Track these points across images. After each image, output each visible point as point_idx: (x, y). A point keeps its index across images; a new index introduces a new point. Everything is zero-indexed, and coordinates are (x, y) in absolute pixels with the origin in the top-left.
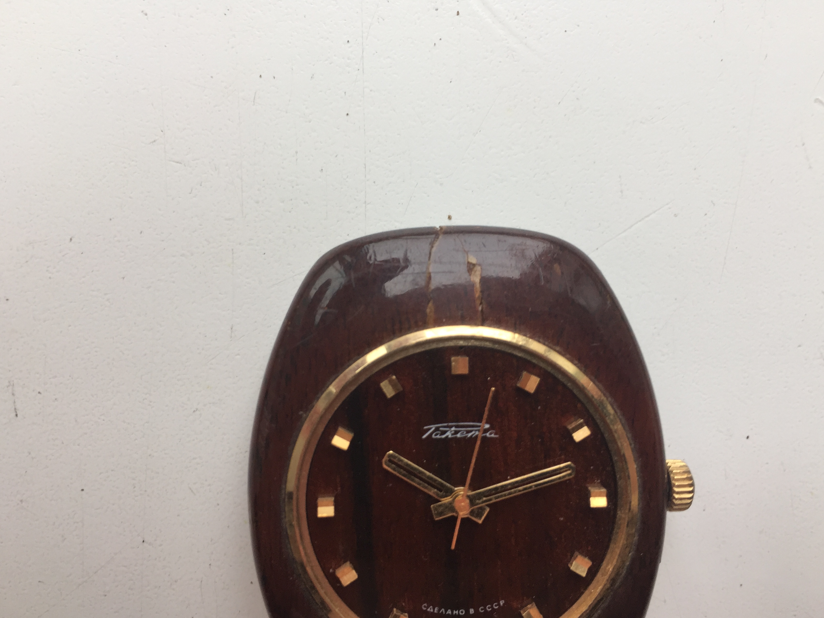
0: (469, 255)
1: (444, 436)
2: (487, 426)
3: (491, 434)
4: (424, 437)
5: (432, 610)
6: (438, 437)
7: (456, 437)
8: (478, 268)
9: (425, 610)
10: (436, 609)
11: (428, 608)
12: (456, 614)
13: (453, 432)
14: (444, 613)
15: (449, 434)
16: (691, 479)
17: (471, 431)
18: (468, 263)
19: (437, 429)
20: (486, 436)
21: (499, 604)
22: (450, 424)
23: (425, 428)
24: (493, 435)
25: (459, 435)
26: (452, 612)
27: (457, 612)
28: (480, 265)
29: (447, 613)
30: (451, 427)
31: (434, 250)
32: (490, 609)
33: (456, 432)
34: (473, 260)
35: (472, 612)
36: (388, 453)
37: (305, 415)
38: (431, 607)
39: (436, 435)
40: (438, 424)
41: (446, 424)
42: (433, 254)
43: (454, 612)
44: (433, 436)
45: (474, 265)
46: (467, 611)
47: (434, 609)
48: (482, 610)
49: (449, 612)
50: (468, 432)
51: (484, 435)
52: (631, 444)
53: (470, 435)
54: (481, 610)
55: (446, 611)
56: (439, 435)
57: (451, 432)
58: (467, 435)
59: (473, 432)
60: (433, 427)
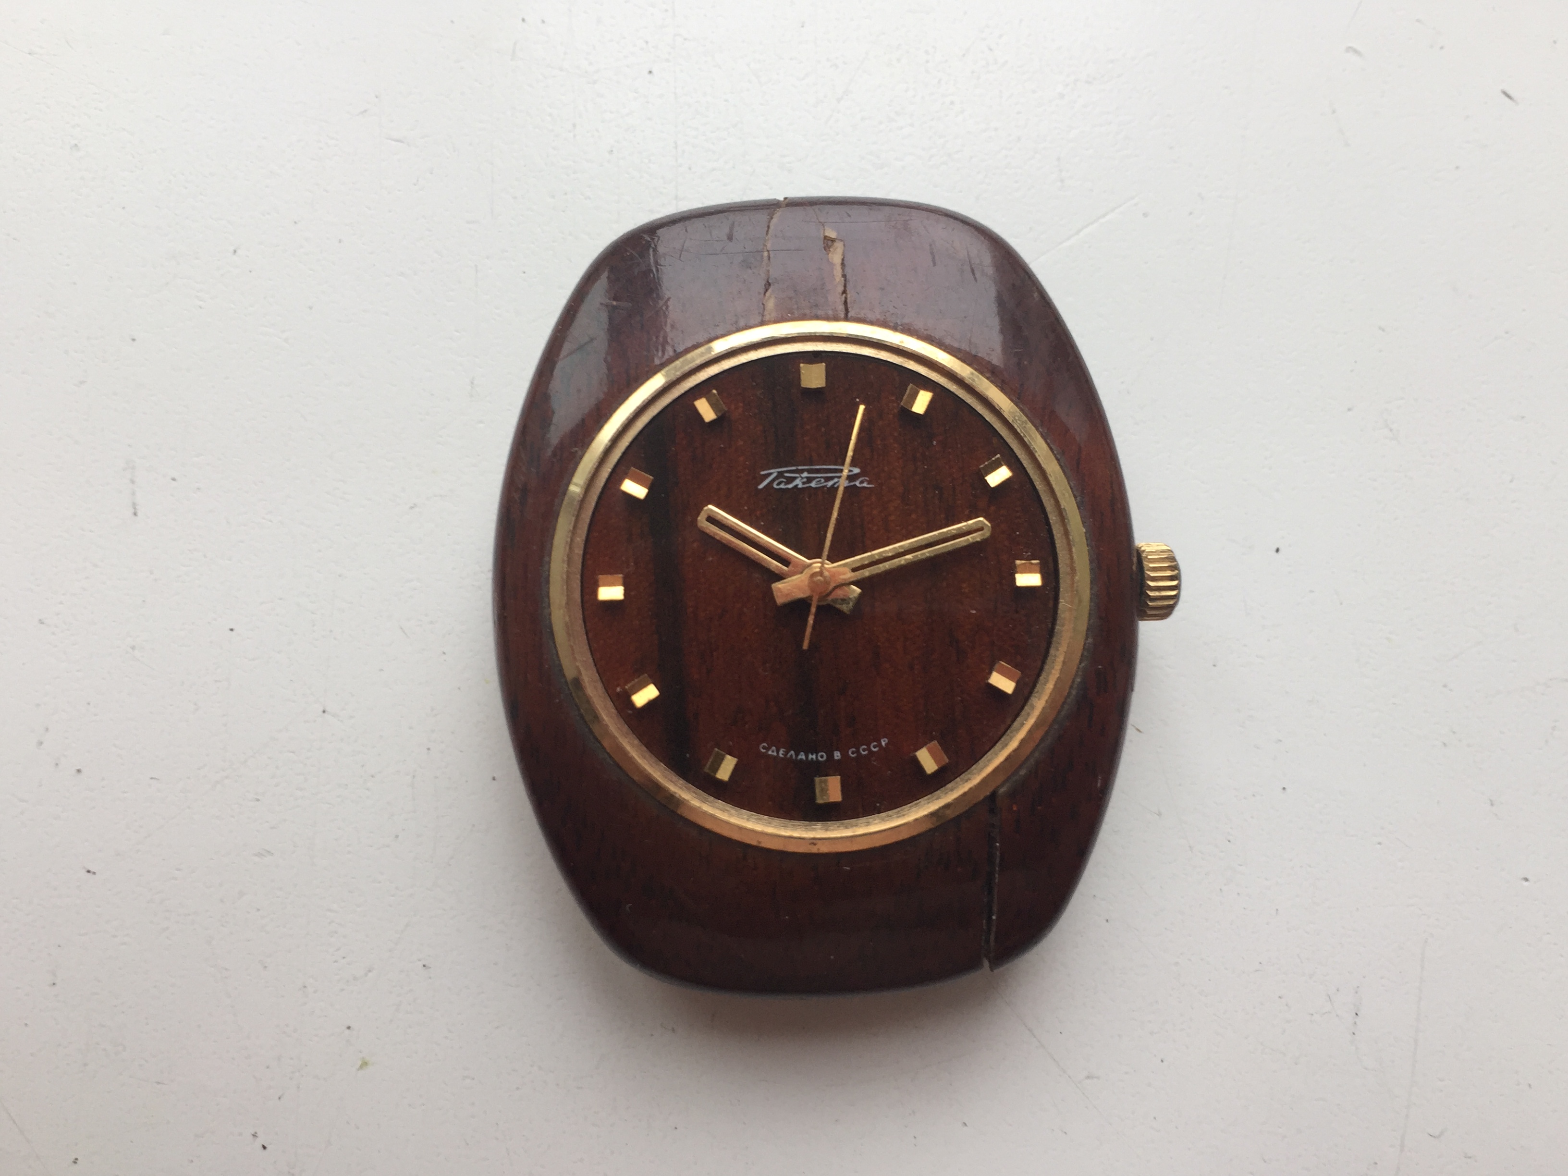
0: (826, 227)
1: (790, 486)
2: (856, 470)
3: (861, 482)
4: (761, 486)
5: (775, 754)
6: (782, 486)
7: (811, 487)
8: (839, 246)
9: (764, 753)
10: (781, 752)
11: (768, 749)
12: (812, 759)
13: (805, 480)
14: (794, 757)
15: (798, 482)
16: (1175, 568)
17: (832, 478)
18: (825, 237)
19: (780, 474)
20: (855, 485)
21: (880, 745)
22: (800, 468)
23: (762, 473)
24: (865, 485)
25: (813, 484)
26: (807, 757)
27: (814, 757)
28: (841, 240)
29: (800, 757)
30: (802, 471)
31: (775, 220)
32: (866, 752)
33: (810, 480)
34: (832, 234)
35: (838, 756)
36: (706, 508)
37: (580, 453)
38: (774, 748)
39: (778, 484)
40: (780, 467)
41: (794, 468)
42: (772, 227)
43: (810, 756)
44: (775, 486)
45: (833, 240)
46: (830, 756)
47: (778, 752)
48: (853, 753)
49: (802, 756)
50: (828, 479)
51: (852, 484)
52: (1075, 497)
53: (830, 484)
54: (851, 753)
55: (797, 755)
56: (783, 484)
57: (801, 480)
58: (825, 484)
59: (836, 480)
60: (775, 472)
